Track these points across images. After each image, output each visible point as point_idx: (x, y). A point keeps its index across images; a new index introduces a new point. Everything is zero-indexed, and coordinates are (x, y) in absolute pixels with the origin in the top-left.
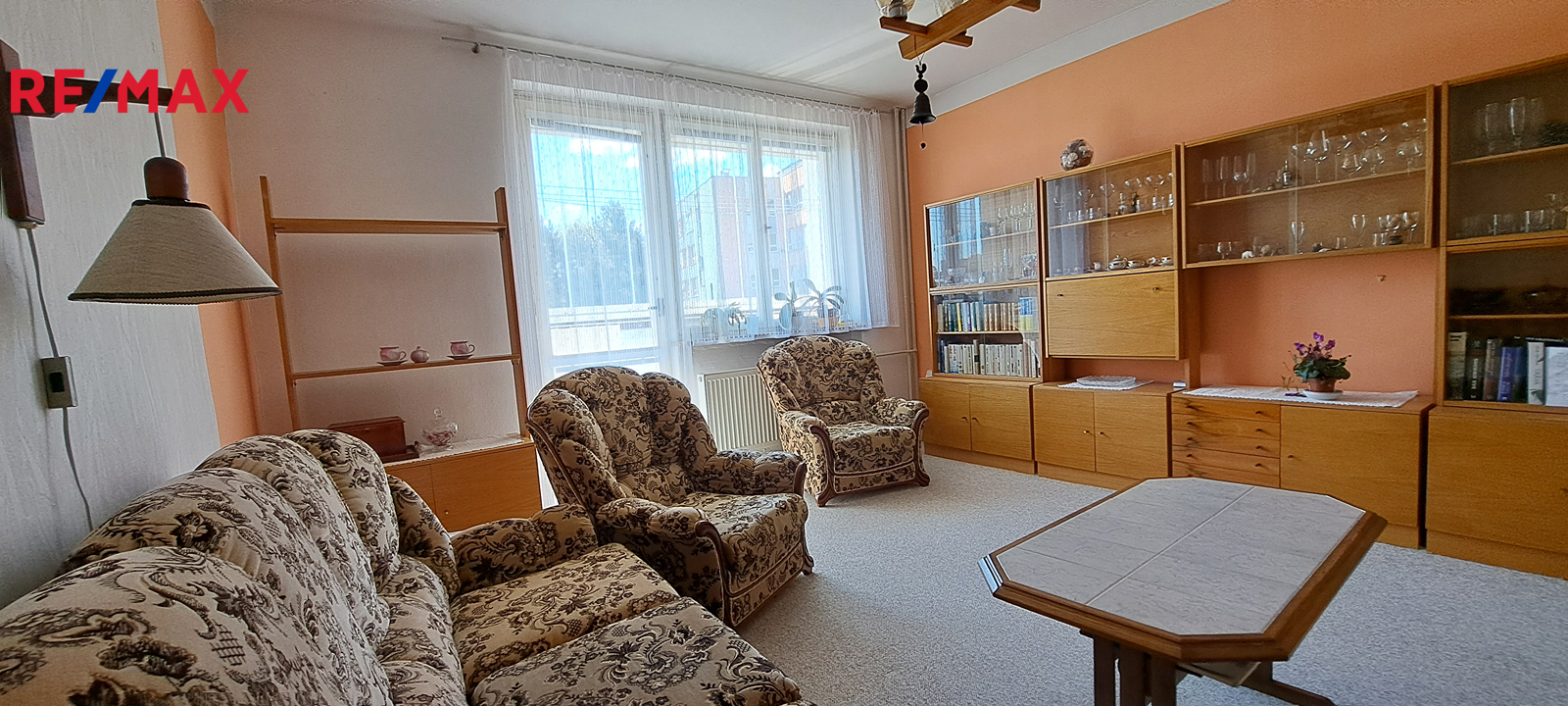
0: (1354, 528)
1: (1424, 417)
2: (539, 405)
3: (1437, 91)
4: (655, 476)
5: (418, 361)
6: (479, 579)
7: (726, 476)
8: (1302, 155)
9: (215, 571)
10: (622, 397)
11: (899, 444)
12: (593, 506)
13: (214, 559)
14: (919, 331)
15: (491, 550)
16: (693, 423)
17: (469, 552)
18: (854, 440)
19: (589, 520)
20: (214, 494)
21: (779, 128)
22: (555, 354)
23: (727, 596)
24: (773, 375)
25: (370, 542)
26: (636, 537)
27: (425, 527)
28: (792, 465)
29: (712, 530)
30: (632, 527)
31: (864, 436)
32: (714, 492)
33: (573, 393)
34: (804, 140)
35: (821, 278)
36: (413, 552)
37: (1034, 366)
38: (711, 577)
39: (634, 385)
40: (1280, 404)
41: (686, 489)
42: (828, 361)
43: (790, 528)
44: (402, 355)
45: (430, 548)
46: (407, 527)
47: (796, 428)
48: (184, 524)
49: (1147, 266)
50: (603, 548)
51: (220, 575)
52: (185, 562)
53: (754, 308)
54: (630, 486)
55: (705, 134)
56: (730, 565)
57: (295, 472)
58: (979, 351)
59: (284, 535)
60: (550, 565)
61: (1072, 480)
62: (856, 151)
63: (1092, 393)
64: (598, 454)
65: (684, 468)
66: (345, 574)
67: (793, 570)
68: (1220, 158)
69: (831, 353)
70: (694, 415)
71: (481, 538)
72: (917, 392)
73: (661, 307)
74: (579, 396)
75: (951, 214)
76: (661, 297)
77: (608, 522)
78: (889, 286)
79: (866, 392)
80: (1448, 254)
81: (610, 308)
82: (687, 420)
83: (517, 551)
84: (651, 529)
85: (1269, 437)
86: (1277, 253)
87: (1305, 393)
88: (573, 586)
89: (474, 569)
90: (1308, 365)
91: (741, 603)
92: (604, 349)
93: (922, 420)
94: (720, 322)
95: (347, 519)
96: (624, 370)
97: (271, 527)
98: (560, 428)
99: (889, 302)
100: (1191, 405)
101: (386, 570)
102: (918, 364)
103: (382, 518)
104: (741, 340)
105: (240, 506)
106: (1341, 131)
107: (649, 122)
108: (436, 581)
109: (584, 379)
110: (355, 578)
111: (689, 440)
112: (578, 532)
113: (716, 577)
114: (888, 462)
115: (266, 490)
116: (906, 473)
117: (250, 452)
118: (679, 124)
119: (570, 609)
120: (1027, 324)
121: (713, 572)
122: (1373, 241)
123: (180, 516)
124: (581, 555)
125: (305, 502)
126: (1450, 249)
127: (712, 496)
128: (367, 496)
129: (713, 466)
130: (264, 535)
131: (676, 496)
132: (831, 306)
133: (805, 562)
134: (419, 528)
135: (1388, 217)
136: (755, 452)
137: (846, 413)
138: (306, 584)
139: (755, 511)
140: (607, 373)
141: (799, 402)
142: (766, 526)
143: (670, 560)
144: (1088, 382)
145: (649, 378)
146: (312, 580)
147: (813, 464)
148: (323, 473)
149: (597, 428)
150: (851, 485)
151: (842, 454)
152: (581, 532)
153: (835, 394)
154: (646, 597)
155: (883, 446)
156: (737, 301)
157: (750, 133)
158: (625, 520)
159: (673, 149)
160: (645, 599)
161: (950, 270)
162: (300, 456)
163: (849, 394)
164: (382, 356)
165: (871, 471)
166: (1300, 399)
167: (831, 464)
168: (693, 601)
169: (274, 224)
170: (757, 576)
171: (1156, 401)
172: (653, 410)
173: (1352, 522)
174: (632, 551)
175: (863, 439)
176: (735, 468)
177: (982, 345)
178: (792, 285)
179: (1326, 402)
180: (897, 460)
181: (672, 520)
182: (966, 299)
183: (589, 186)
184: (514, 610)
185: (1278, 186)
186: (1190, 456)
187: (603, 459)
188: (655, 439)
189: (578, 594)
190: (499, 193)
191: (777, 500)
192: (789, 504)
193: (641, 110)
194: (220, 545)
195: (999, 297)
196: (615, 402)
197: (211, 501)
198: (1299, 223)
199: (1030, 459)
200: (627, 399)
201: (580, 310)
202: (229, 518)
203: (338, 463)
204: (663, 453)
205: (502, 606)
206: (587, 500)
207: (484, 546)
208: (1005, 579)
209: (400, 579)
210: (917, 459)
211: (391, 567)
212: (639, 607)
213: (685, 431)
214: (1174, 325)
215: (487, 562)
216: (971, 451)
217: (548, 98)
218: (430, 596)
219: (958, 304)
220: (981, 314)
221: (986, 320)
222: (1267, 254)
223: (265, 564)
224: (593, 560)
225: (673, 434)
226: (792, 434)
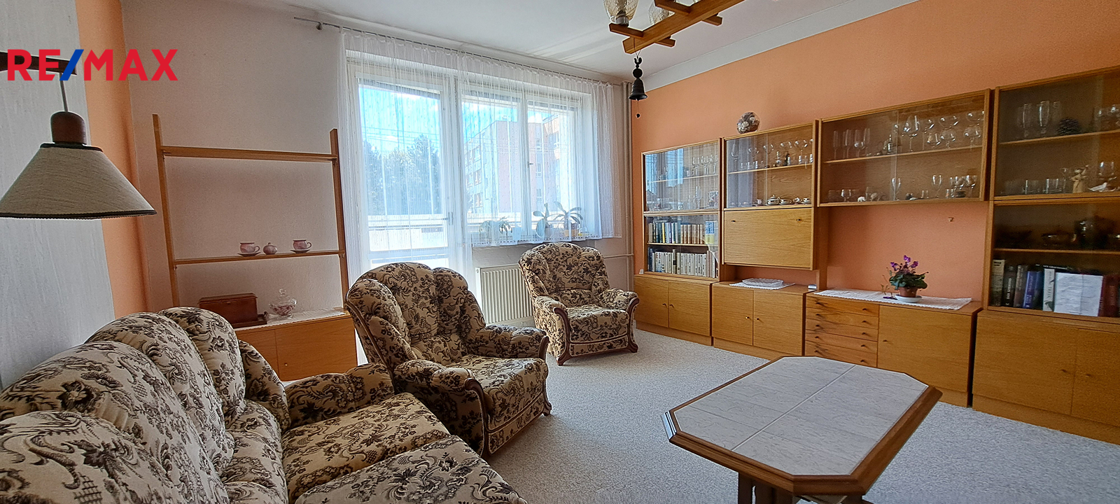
0: (920, 398)
1: (975, 316)
2: (355, 291)
3: (992, 93)
4: (440, 343)
5: (269, 254)
6: (305, 418)
7: (491, 344)
8: (900, 132)
9: (86, 430)
10: (417, 285)
11: (617, 323)
12: (392, 365)
13: (88, 419)
14: (636, 242)
15: (315, 397)
16: (469, 305)
17: (298, 398)
18: (585, 318)
19: (388, 375)
20: (95, 365)
21: (540, 93)
22: (371, 250)
23: (487, 432)
24: (529, 270)
25: (222, 392)
26: (422, 389)
27: (266, 379)
28: (538, 338)
29: (478, 386)
30: (419, 381)
31: (593, 316)
32: (482, 355)
33: (381, 282)
34: (558, 102)
35: (568, 202)
36: (255, 398)
37: (714, 270)
38: (475, 419)
39: (427, 276)
40: (879, 304)
41: (462, 353)
42: (570, 261)
43: (535, 383)
44: (257, 249)
45: (269, 395)
46: (252, 379)
47: (544, 309)
48: (68, 391)
49: (793, 203)
50: (398, 396)
51: (91, 434)
52: (62, 425)
53: (518, 220)
54: (421, 350)
55: (486, 95)
56: (489, 410)
57: (165, 342)
58: (676, 257)
59: (149, 394)
60: (359, 408)
61: (738, 350)
62: (595, 112)
63: (752, 290)
64: (397, 327)
65: (461, 337)
66: (200, 418)
67: (536, 412)
68: (846, 131)
69: (572, 255)
70: (471, 299)
71: (307, 387)
72: (633, 285)
73: (451, 218)
74: (386, 284)
75: (661, 160)
76: (450, 211)
77: (403, 377)
78: (615, 210)
79: (596, 284)
80: (995, 205)
81: (412, 217)
82: (465, 302)
83: (334, 397)
84: (433, 383)
85: (870, 327)
86: (881, 199)
87: (897, 297)
88: (373, 425)
89: (301, 411)
90: (899, 278)
91: (496, 437)
92: (408, 247)
93: (634, 306)
94: (493, 231)
95: (205, 375)
96: (420, 266)
97: (141, 390)
98: (370, 307)
99: (615, 222)
100: (818, 302)
101: (234, 412)
102: (634, 267)
103: (233, 373)
104: (508, 244)
105: (116, 374)
106: (928, 116)
107: (446, 85)
108: (272, 419)
109: (390, 272)
110: (208, 420)
111: (466, 317)
112: (380, 384)
113: (478, 419)
114: (608, 335)
115: (139, 358)
116: (621, 343)
117: (131, 327)
118: (468, 87)
119: (369, 442)
120: (710, 240)
121: (477, 415)
122: (946, 195)
123: (66, 384)
124: (381, 401)
125: (171, 365)
126: (996, 202)
127: (480, 358)
128: (222, 357)
129: (482, 336)
130: (132, 396)
131: (455, 357)
132: (573, 222)
133: (545, 406)
134: (261, 380)
135: (956, 178)
136: (512, 327)
137: (581, 298)
138: (165, 431)
139: (509, 371)
140: (407, 267)
141: (548, 290)
142: (517, 382)
143: (446, 406)
144: (750, 283)
145: (439, 272)
146: (170, 428)
147: (554, 336)
148: (188, 341)
149: (398, 308)
150: (582, 350)
151: (576, 329)
152: (382, 384)
153: (574, 285)
154: (426, 434)
155: (606, 323)
156: (505, 215)
157: (520, 95)
158: (414, 376)
159: (463, 103)
160: (424, 436)
161: (659, 199)
162: (170, 329)
163: (583, 285)
164: (242, 249)
165: (597, 341)
166: (893, 301)
167: (568, 335)
168: (459, 439)
169: (162, 150)
170: (509, 417)
171: (795, 298)
172: (440, 295)
173: (918, 394)
174: (419, 399)
175: (591, 318)
176: (498, 338)
177: (678, 253)
178: (546, 205)
179: (910, 304)
180: (615, 334)
181: (448, 377)
182: (670, 220)
183: (400, 129)
184: (328, 442)
185: (884, 152)
186: (817, 337)
187: (401, 330)
188: (441, 316)
189: (376, 431)
190: (333, 132)
191: (526, 363)
192: (534, 366)
193: (440, 76)
194: (96, 406)
195: (693, 220)
196: (412, 289)
197: (92, 371)
198: (897, 179)
199: (709, 335)
200: (421, 287)
201: (391, 217)
202: (105, 384)
203: (200, 333)
204: (446, 326)
205: (319, 438)
206: (387, 360)
207: (309, 394)
208: (678, 429)
209: (244, 418)
210: (629, 334)
211: (238, 409)
212: (419, 442)
213: (463, 311)
214: (810, 245)
215: (311, 405)
216: (669, 328)
217: (372, 64)
218: (266, 431)
219: (663, 224)
220: (679, 230)
221: (682, 236)
222: (875, 200)
223: (131, 418)
224: (390, 406)
225: (454, 312)
226: (542, 313)
